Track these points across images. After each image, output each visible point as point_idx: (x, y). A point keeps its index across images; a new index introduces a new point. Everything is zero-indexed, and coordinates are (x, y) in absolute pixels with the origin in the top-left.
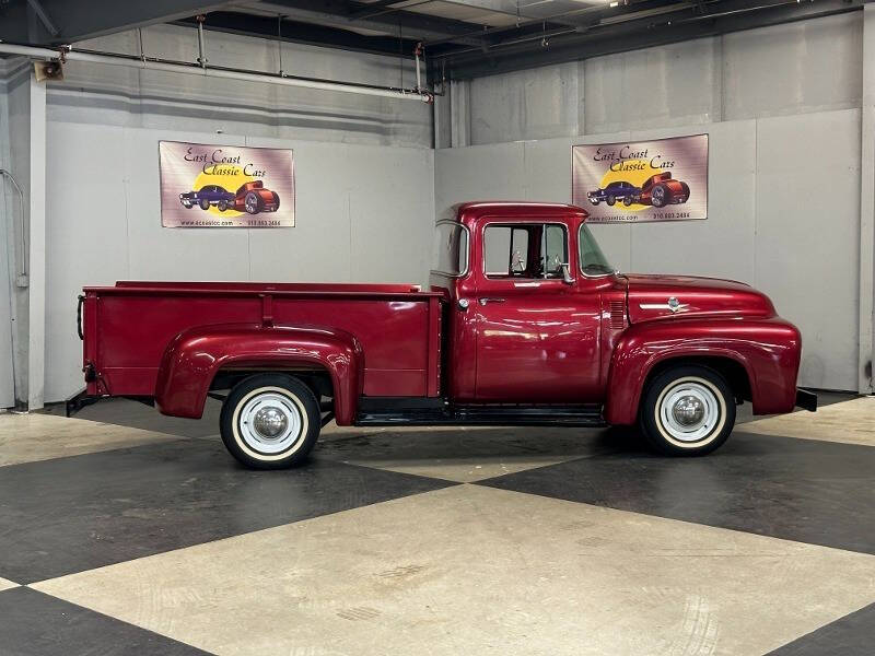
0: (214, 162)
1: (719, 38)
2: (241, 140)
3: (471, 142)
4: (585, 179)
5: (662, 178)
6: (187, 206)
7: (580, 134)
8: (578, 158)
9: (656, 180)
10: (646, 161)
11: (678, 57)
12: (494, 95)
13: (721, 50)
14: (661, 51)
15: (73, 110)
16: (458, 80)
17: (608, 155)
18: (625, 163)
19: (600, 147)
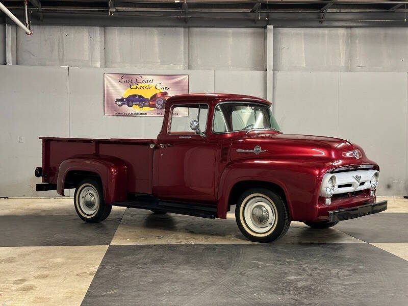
1: (187, 29)
3: (17, 63)
4: (112, 91)
5: (162, 95)
8: (107, 79)
9: (159, 95)
10: (152, 85)
11: (165, 35)
13: (188, 35)
17: (128, 79)
18: (140, 85)
19: (123, 75)
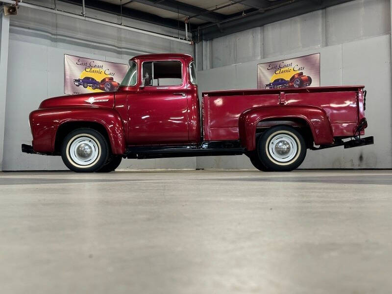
0: (90, 66)
1: (324, 10)
2: (104, 58)
3: (212, 67)
4: (263, 79)
5: (299, 75)
6: (77, 85)
7: (261, 58)
8: (260, 69)
9: (296, 76)
10: (291, 68)
11: (305, 20)
12: (223, 45)
13: (325, 16)
14: (297, 18)
15: (24, 37)
16: (206, 40)
17: (274, 66)
18: (282, 70)
19: (270, 64)
